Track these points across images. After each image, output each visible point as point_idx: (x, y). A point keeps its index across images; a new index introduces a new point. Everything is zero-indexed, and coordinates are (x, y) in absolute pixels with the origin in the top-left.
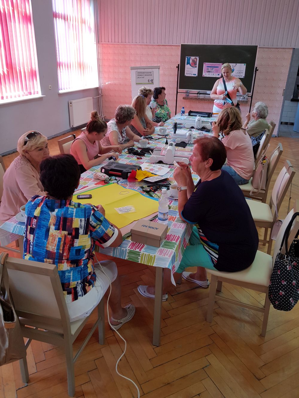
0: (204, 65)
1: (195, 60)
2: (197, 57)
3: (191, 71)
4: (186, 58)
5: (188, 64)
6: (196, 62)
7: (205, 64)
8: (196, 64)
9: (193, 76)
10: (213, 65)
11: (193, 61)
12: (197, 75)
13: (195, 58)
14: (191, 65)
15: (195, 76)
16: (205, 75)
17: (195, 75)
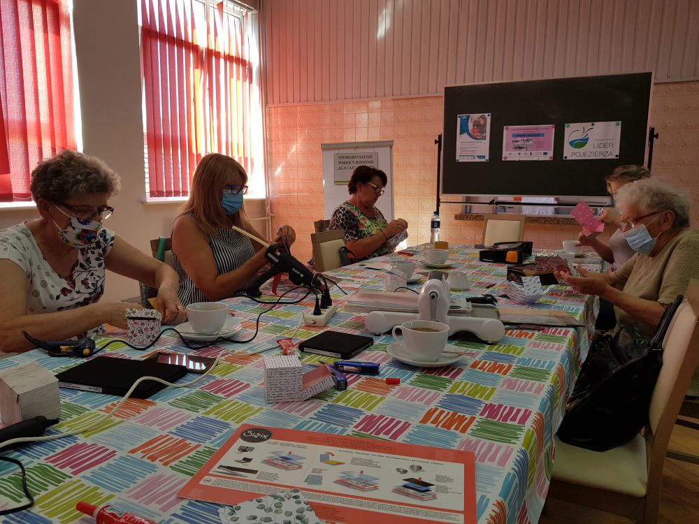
0: (505, 131)
1: (482, 122)
2: (486, 115)
3: (472, 149)
4: (459, 120)
5: (464, 132)
6: (485, 125)
7: (507, 129)
8: (485, 132)
9: (477, 160)
10: (530, 132)
11: (477, 124)
12: (487, 158)
13: (481, 117)
14: (470, 135)
15: (484, 160)
16: (508, 156)
17: (484, 157)
